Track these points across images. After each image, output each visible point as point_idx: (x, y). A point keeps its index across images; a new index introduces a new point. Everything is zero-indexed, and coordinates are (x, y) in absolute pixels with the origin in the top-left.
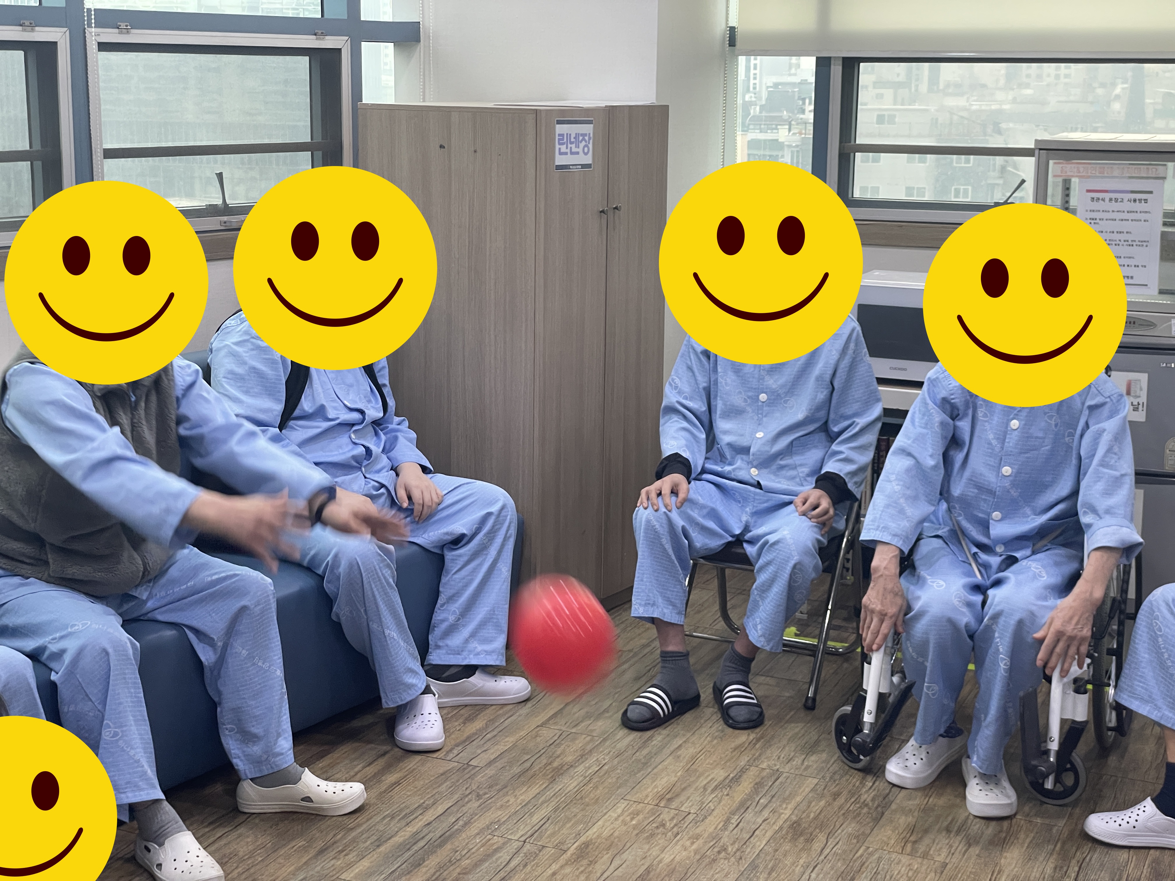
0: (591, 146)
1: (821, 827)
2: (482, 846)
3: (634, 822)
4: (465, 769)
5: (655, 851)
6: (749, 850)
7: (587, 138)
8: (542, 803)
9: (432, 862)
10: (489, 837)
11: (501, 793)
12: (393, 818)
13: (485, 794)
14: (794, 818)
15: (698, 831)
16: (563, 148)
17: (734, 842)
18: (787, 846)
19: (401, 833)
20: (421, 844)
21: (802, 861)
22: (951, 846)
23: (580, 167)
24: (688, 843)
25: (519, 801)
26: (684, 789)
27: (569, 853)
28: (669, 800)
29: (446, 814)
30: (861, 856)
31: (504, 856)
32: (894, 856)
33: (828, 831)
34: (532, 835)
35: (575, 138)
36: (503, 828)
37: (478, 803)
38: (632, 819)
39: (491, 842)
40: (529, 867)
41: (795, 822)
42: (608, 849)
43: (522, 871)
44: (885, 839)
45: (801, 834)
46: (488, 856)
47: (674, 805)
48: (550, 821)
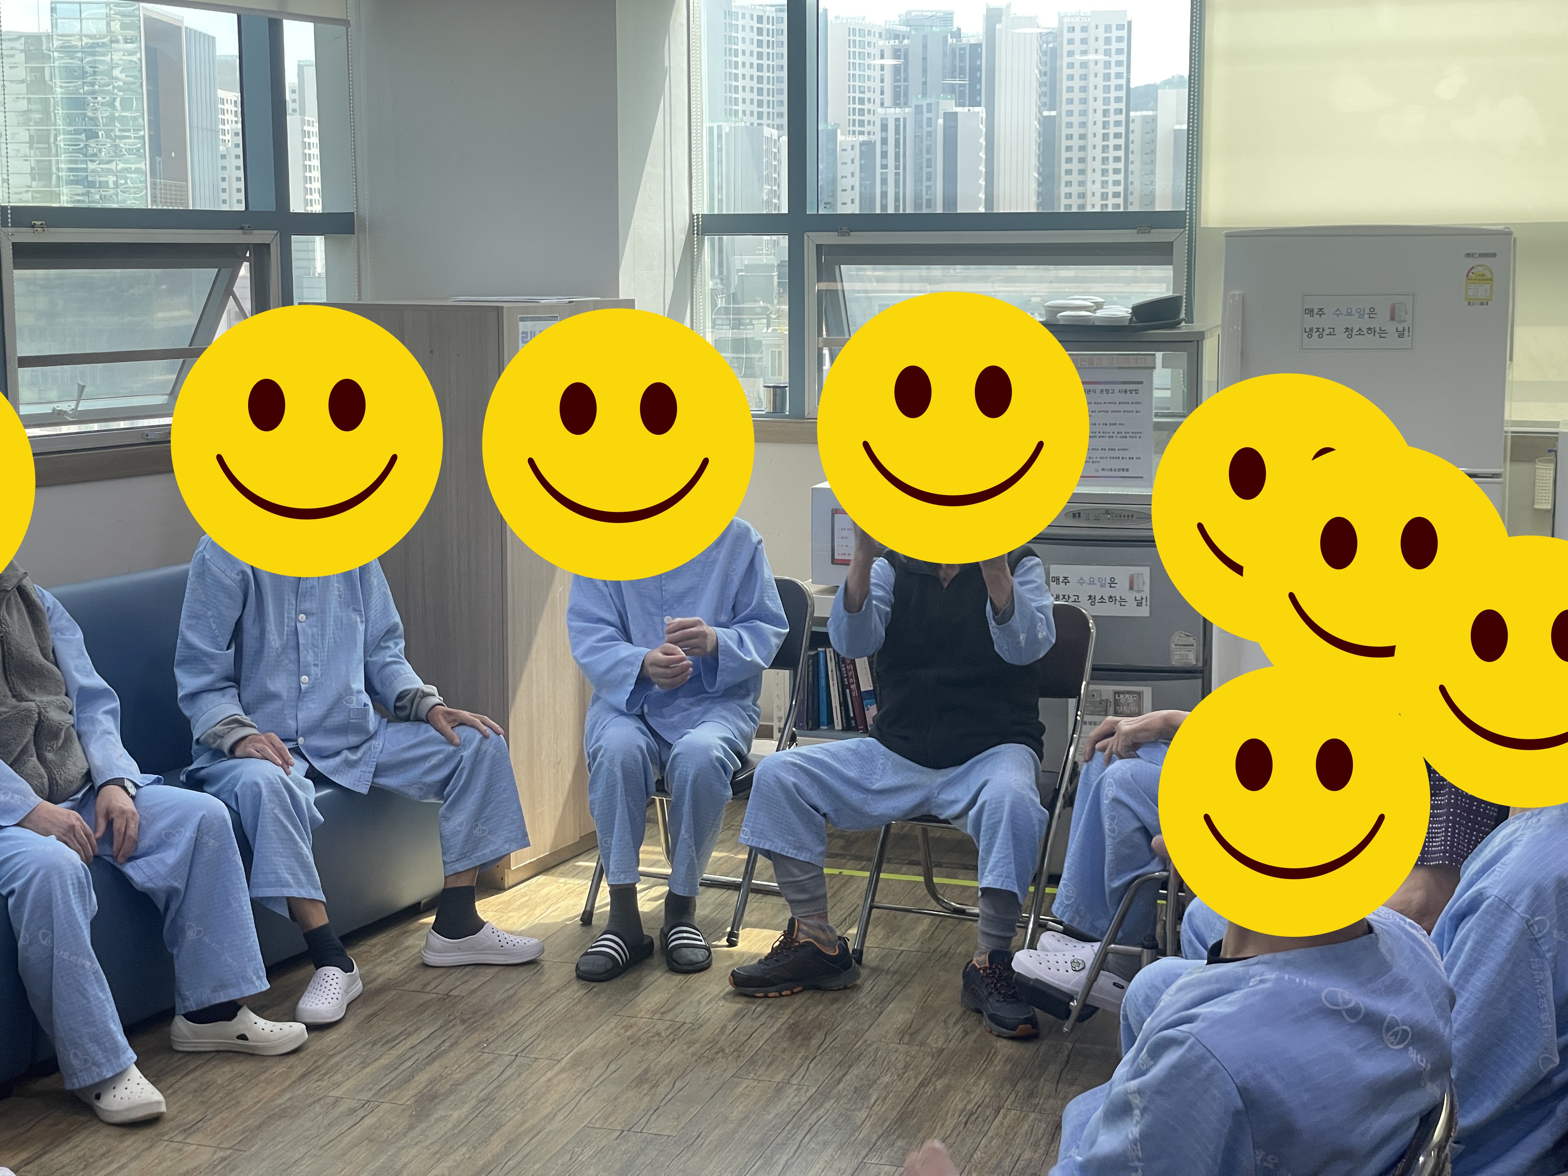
1: (820, 1027)
2: (472, 1062)
3: (628, 1033)
4: (444, 999)
5: (651, 1056)
6: (746, 1049)
8: (531, 1024)
9: (422, 1078)
10: (480, 1054)
11: (486, 1018)
12: (374, 1044)
13: (470, 1018)
14: (791, 1021)
15: (693, 1037)
17: (732, 1044)
18: (785, 1045)
19: (385, 1057)
20: (409, 1063)
21: (799, 1056)
22: (948, 1035)
24: (685, 1047)
25: (506, 1022)
26: (678, 1003)
27: (563, 1062)
28: (663, 1013)
29: (431, 1037)
30: (859, 1048)
31: (496, 1069)
32: (891, 1045)
33: (825, 1030)
34: (523, 1050)
36: (493, 1046)
37: (464, 1027)
38: (626, 1031)
39: (481, 1058)
40: (523, 1076)
41: (793, 1024)
42: (604, 1056)
43: (516, 1079)
44: (884, 1033)
45: (799, 1034)
46: (480, 1069)
47: (669, 1016)
48: (540, 1038)
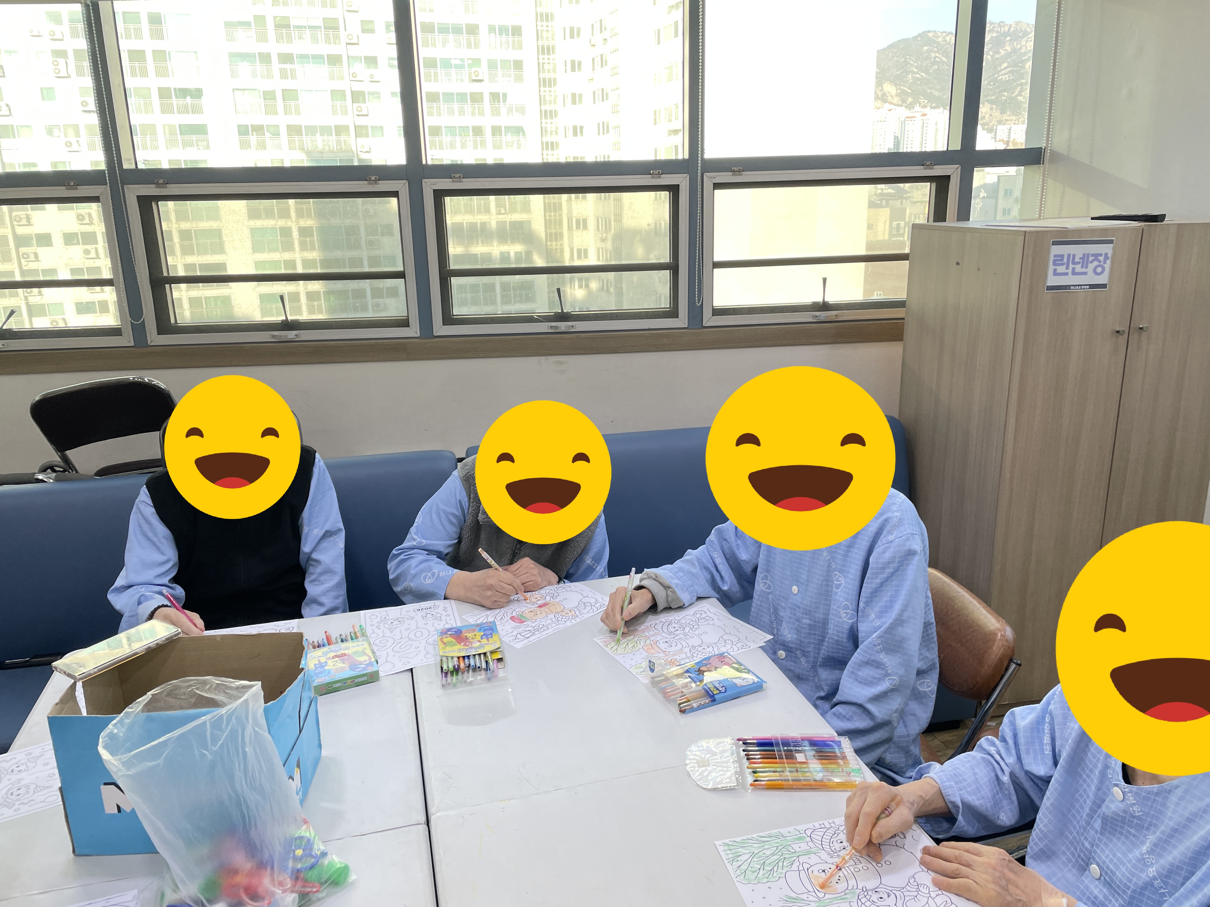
0: (1107, 266)
7: (1101, 258)
16: (1061, 269)
23: (1088, 287)
35: (1080, 258)
